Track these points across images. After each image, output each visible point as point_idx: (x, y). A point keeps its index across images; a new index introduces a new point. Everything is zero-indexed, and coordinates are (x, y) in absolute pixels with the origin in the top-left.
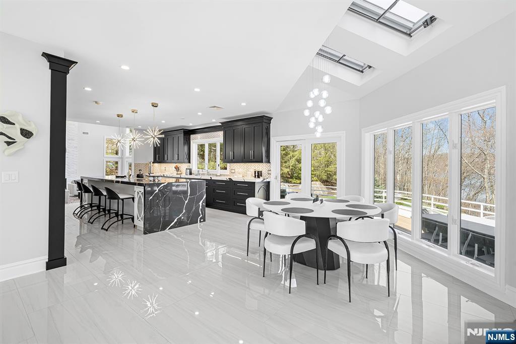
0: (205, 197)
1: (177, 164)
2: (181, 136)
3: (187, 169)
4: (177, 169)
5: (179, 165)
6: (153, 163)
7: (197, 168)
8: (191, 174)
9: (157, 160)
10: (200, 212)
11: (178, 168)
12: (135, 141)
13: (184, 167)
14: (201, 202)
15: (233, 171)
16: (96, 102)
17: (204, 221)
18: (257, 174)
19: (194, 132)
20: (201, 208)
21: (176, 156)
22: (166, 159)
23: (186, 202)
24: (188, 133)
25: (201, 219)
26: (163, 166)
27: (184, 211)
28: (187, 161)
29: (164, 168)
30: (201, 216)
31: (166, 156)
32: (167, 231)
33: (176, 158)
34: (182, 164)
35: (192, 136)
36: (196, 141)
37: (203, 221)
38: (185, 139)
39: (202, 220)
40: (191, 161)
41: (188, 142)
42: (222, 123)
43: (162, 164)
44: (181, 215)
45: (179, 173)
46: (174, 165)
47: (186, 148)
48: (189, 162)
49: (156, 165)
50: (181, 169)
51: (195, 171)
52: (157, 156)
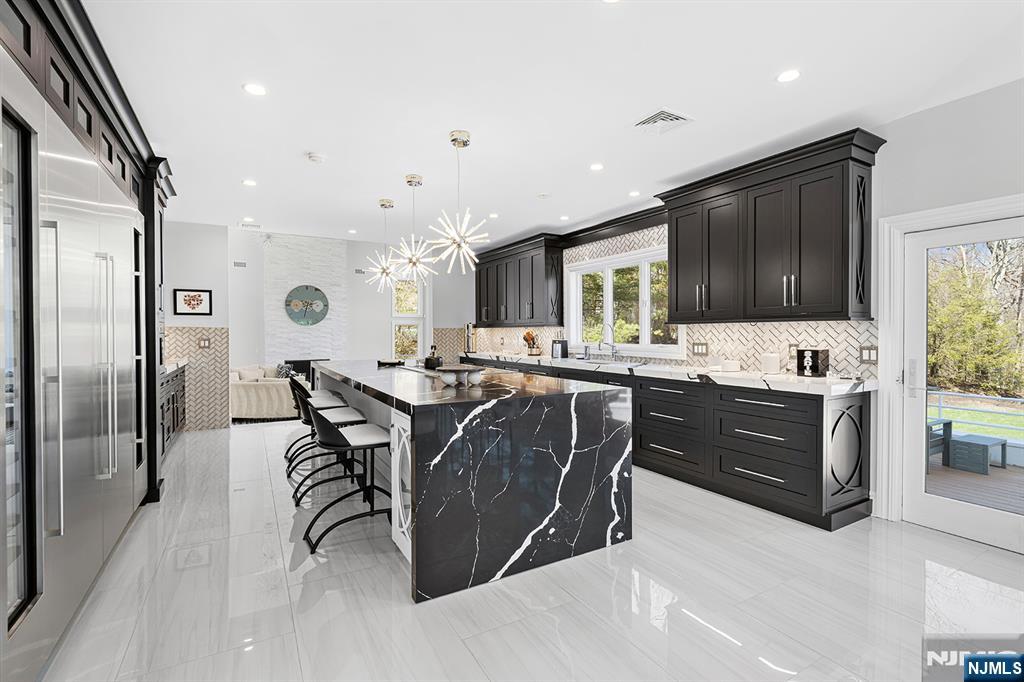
0: (629, 448)
1: (530, 330)
2: (540, 254)
3: (554, 342)
4: (530, 341)
5: (534, 331)
6: (475, 327)
7: (580, 340)
8: (565, 354)
9: (484, 319)
10: (614, 507)
11: (533, 339)
12: (414, 264)
13: (546, 336)
14: (617, 467)
15: (703, 349)
16: (310, 156)
17: (628, 536)
18: (808, 362)
19: (572, 239)
20: (615, 489)
21: (528, 307)
22: (503, 317)
23: (565, 471)
24: (557, 244)
25: (615, 531)
26: (498, 333)
27: (558, 505)
28: (553, 319)
29: (498, 340)
30: (617, 518)
31: (503, 309)
32: (497, 582)
33: (528, 314)
34: (541, 329)
35: (567, 253)
36: (578, 264)
37: (623, 539)
38: (550, 261)
39: (620, 535)
40: (565, 321)
41: (556, 270)
42: (662, 197)
43: (496, 329)
44: (546, 522)
45: (535, 351)
46: (523, 332)
47: (552, 284)
48: (561, 323)
49: (481, 331)
50: (539, 342)
51: (577, 348)
52: (484, 311)
